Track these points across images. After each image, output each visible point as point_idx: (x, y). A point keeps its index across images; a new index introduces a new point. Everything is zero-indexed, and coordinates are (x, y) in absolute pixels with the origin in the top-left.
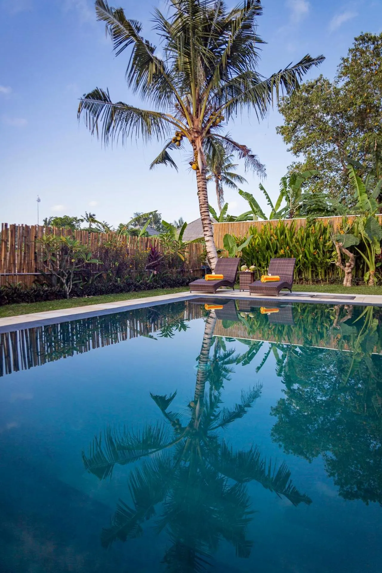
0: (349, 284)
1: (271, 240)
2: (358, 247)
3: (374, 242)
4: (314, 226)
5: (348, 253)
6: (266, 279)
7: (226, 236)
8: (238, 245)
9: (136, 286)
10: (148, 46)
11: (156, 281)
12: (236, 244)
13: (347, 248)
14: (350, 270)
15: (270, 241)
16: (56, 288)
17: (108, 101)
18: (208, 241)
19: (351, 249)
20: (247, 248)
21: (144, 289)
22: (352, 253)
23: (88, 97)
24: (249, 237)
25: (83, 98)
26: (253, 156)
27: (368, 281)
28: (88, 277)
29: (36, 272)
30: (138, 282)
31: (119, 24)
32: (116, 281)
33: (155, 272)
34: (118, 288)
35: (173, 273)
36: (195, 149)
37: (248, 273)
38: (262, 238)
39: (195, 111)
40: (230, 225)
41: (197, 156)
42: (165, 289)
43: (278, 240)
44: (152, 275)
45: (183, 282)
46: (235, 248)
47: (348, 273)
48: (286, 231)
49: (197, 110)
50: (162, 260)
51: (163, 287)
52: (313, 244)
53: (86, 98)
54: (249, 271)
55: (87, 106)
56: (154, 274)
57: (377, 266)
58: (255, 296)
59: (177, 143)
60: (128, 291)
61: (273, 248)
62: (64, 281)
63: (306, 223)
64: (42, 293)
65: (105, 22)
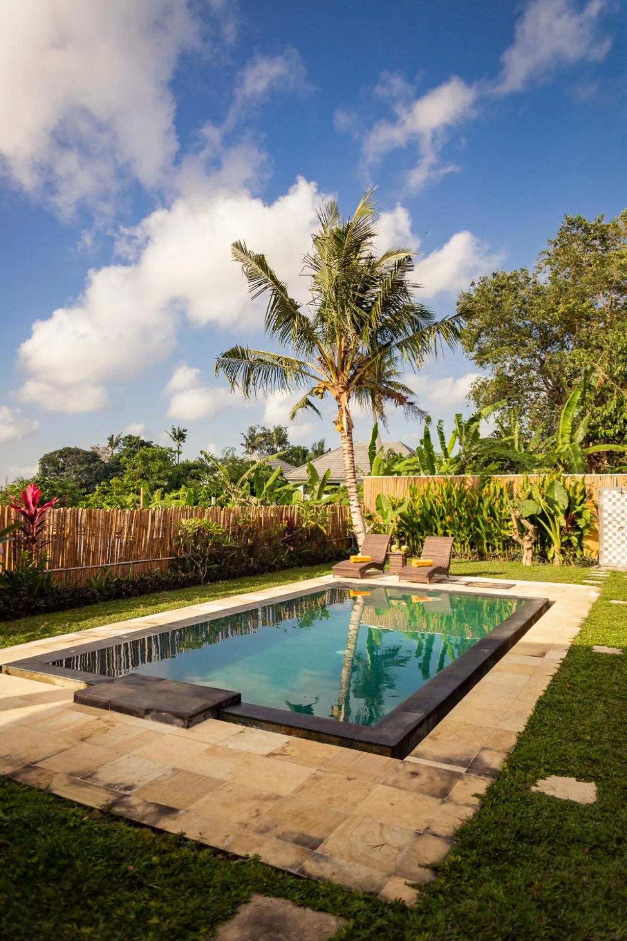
0: (529, 563)
1: (435, 502)
2: (539, 516)
3: (556, 513)
4: (488, 487)
5: (526, 523)
6: (418, 563)
7: (379, 496)
8: (394, 508)
9: (270, 566)
10: (292, 304)
11: (291, 559)
12: (391, 508)
13: (526, 518)
14: (529, 546)
15: (434, 505)
16: (191, 575)
17: (245, 358)
18: (355, 512)
19: (532, 519)
20: (407, 512)
21: (279, 570)
22: (532, 523)
23: (225, 356)
24: (408, 499)
25: (220, 357)
26: (411, 404)
27: (553, 558)
28: (221, 560)
29: (170, 556)
30: (272, 561)
31: (257, 267)
32: (249, 562)
33: (292, 549)
34: (251, 570)
35: (312, 548)
36: (339, 406)
37: (399, 554)
38: (424, 501)
39: (340, 364)
40: (384, 480)
41: (342, 417)
42: (303, 568)
43: (444, 503)
44: (287, 551)
45: (324, 558)
46: (390, 512)
47: (528, 549)
48: (454, 493)
49: (343, 363)
50: (301, 532)
51: (300, 565)
52: (487, 510)
53: (223, 357)
54: (401, 552)
55: (224, 365)
56: (290, 551)
57: (563, 541)
58: (404, 584)
59: (320, 395)
60: (262, 573)
61: (439, 513)
62: (199, 565)
63: (479, 482)
64: (180, 580)
65: (242, 264)
